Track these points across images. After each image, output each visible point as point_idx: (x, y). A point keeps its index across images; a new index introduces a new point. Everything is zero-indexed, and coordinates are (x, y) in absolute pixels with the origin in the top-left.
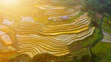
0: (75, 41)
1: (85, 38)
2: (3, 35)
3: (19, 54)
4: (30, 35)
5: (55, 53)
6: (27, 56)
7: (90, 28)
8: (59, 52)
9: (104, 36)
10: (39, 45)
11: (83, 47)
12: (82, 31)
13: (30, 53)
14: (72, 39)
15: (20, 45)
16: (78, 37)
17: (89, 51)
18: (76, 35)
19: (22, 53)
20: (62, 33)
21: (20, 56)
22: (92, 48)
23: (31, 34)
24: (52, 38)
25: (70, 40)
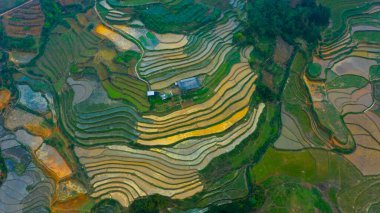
0: (215, 159)
1: (237, 147)
2: (39, 148)
3: (98, 201)
4: (110, 147)
5: (173, 192)
6: (114, 202)
7: (252, 111)
8: (183, 190)
9: (284, 128)
10: (136, 173)
11: (232, 170)
12: (232, 124)
13: (119, 194)
14: (208, 152)
15: (93, 177)
16: (223, 143)
17: (245, 177)
18: (218, 139)
19: (103, 198)
20: (185, 136)
21: (100, 204)
22: (252, 166)
23: (111, 144)
24: (164, 152)
25: (203, 155)
